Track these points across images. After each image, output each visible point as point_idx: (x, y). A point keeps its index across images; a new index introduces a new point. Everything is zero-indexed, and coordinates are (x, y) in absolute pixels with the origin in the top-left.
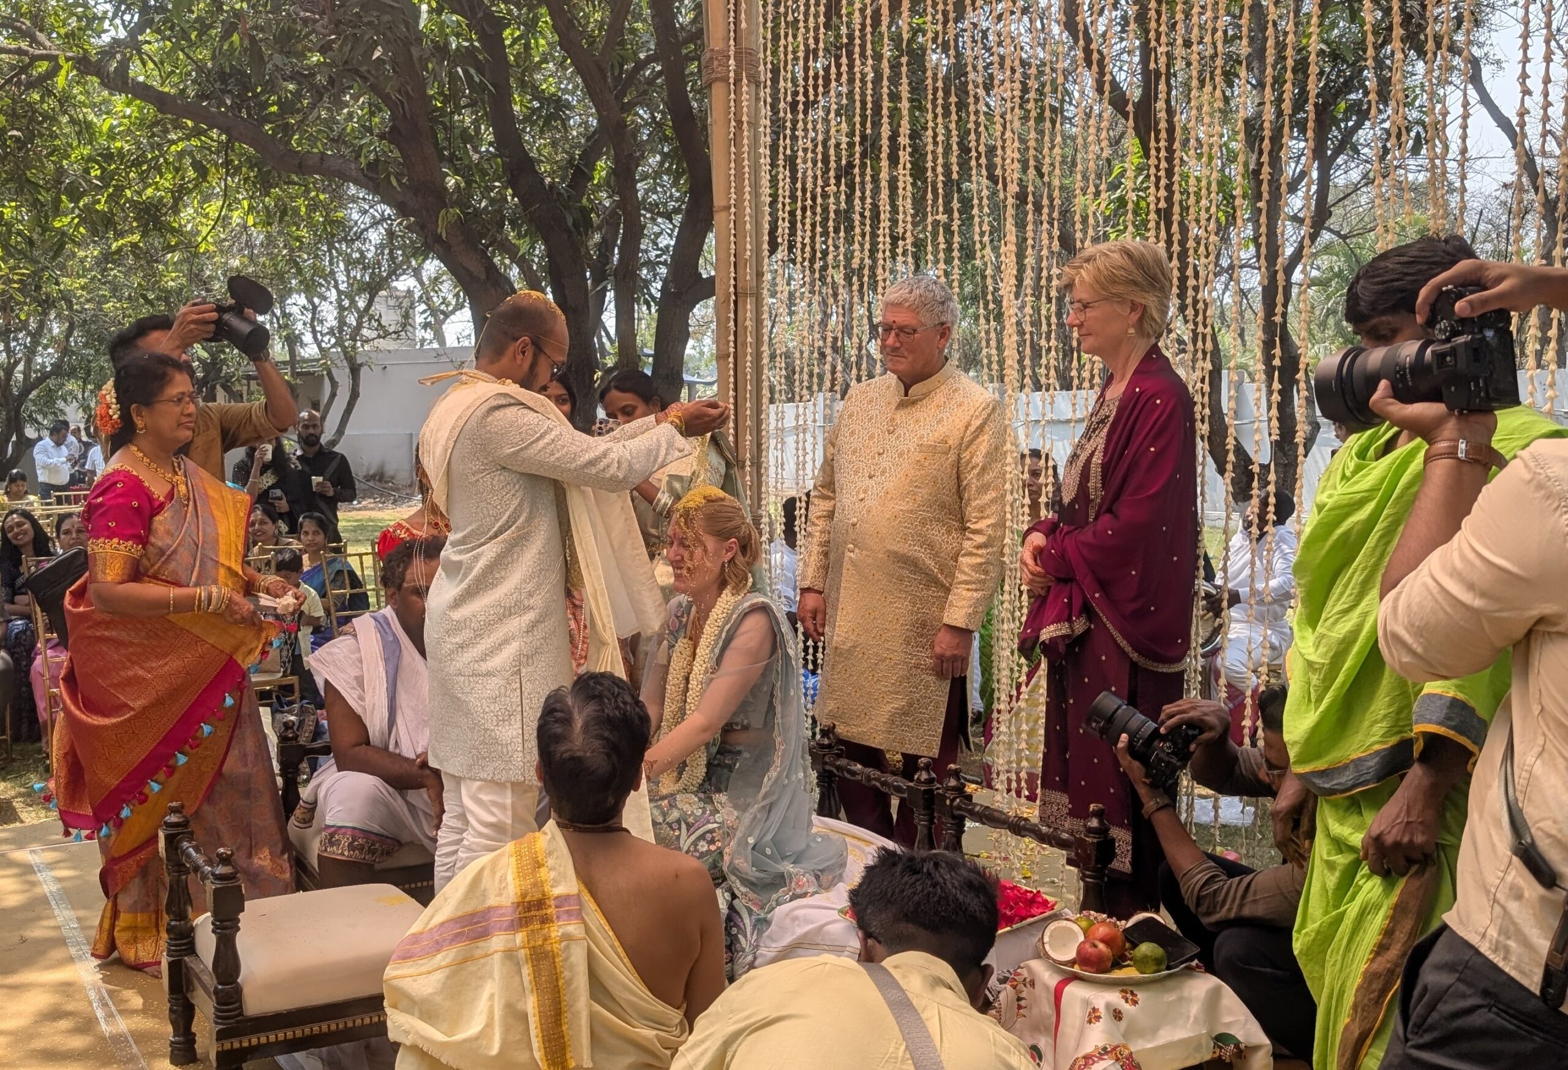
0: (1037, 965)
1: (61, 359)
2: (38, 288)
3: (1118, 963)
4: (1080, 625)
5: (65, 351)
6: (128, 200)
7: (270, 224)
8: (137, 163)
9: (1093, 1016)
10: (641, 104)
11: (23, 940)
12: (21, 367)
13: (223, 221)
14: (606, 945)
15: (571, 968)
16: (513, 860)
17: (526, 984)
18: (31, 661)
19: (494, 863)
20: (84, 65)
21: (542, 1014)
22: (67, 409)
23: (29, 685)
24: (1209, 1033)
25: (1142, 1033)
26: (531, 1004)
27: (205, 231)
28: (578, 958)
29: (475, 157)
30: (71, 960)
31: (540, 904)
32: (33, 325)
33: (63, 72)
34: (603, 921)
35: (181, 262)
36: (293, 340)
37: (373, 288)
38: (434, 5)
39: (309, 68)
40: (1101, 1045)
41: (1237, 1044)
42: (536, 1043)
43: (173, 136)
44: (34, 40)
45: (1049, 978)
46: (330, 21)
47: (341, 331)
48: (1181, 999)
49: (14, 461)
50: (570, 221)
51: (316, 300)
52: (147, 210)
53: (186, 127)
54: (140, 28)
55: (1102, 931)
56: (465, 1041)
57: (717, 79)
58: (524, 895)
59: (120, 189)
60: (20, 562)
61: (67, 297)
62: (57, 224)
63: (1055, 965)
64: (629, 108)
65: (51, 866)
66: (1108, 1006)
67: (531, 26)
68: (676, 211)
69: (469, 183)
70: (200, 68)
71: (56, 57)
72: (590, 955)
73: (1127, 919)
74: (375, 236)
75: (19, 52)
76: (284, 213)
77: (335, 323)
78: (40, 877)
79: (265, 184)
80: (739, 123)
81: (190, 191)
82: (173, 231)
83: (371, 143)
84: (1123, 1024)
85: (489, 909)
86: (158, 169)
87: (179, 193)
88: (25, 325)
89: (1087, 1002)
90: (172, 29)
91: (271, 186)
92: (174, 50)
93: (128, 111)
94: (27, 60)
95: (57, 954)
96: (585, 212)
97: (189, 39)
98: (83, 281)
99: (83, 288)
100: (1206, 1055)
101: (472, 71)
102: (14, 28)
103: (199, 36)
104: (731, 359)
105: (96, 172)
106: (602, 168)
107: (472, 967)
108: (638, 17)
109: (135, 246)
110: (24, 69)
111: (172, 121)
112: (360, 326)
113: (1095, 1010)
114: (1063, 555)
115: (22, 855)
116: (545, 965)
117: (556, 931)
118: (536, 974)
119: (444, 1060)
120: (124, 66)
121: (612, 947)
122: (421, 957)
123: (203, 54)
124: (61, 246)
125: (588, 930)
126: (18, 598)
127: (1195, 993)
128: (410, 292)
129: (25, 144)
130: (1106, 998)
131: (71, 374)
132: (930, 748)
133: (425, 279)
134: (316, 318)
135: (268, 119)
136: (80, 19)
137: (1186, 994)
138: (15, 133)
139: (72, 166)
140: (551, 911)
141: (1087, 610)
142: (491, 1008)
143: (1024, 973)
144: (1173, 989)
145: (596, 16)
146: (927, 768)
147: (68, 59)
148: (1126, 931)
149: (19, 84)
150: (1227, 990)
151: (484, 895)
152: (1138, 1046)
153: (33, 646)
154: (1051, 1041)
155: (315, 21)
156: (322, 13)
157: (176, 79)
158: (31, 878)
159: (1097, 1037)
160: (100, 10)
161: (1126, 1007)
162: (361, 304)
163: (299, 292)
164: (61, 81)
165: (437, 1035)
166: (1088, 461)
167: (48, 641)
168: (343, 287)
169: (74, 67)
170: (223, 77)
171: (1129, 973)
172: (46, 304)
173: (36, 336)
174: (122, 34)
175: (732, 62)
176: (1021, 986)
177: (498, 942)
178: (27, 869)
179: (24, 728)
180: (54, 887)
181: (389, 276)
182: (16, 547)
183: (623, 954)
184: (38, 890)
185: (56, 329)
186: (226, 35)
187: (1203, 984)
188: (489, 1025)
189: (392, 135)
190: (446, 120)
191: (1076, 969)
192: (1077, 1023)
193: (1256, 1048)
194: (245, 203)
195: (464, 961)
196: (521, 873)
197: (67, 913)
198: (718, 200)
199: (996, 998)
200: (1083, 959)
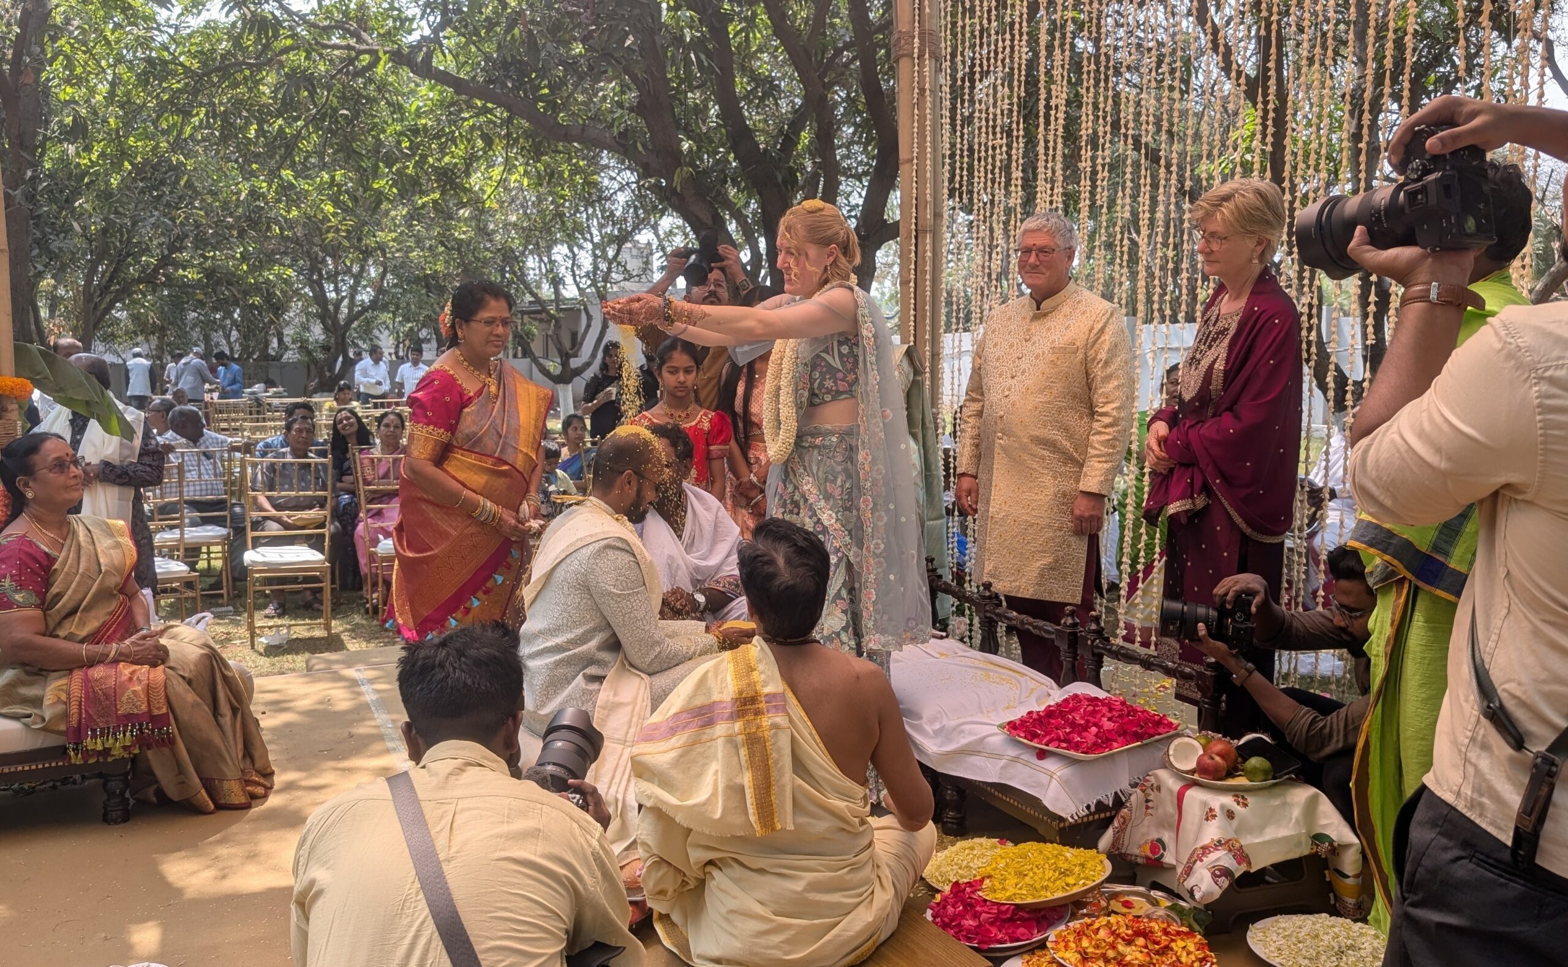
0: (1163, 774)
1: (376, 298)
2: (360, 240)
3: (1231, 773)
4: (1200, 502)
5: (380, 290)
6: (432, 166)
7: (541, 185)
8: (437, 137)
9: (1210, 815)
10: (837, 83)
11: (351, 736)
12: (346, 302)
13: (502, 182)
14: (806, 733)
15: (779, 750)
16: (731, 666)
17: (743, 763)
18: (355, 526)
19: (716, 667)
20: (400, 58)
21: (756, 788)
22: (382, 337)
23: (353, 545)
24: (1308, 832)
25: (1251, 830)
26: (747, 779)
27: (489, 190)
28: (784, 742)
29: (704, 129)
30: (388, 751)
31: (753, 700)
32: (356, 269)
33: (382, 63)
34: (803, 714)
35: (471, 218)
36: (556, 282)
37: (621, 240)
38: (672, 3)
39: (574, 57)
40: (1216, 838)
41: (1331, 842)
42: (751, 809)
43: (466, 115)
44: (360, 40)
45: (1173, 784)
46: (592, 14)
47: (595, 274)
48: (1284, 804)
49: (341, 376)
50: (780, 179)
51: (576, 249)
52: (445, 174)
53: (476, 107)
54: (442, 26)
55: (1219, 747)
56: (695, 806)
57: (903, 55)
58: (741, 693)
59: (424, 157)
60: (347, 450)
61: (382, 247)
62: (375, 186)
63: (1178, 774)
64: (829, 86)
65: (371, 681)
66: (1222, 807)
67: (751, 23)
68: (865, 173)
69: (699, 148)
70: (488, 58)
71: (377, 51)
72: (793, 738)
73: (1239, 739)
74: (622, 198)
75: (348, 47)
76: (551, 176)
77: (590, 268)
78: (363, 689)
79: (536, 153)
80: (922, 91)
81: (478, 159)
82: (465, 190)
83: (622, 116)
84: (1235, 822)
85: (714, 703)
86: (454, 141)
87: (470, 160)
88: (348, 271)
89: (1204, 804)
90: (466, 27)
91: (542, 154)
92: (467, 44)
93: (431, 95)
94: (353, 54)
95: (377, 746)
96: (792, 172)
97: (478, 35)
98: (394, 235)
99: (394, 240)
100: (1305, 850)
101: (703, 57)
102: (343, 29)
103: (487, 33)
104: (912, 284)
105: (406, 144)
106: (805, 137)
107: (699, 749)
108: (836, 15)
109: (435, 202)
110: (351, 61)
111: (465, 102)
112: (609, 269)
113: (1211, 810)
114: (1187, 446)
115: (351, 673)
116: (757, 747)
117: (766, 721)
118: (751, 755)
119: (677, 820)
120: (429, 56)
121: (811, 734)
122: (660, 740)
123: (490, 48)
124: (379, 203)
125: (791, 721)
126: (345, 478)
127: (1296, 799)
128: (649, 244)
129: (352, 121)
130: (1220, 801)
131: (385, 308)
132: (1074, 596)
133: (661, 232)
134: (575, 264)
135: (542, 98)
136: (395, 21)
137: (1289, 799)
138: (345, 112)
139: (387, 138)
140: (763, 705)
141: (1206, 489)
142: (716, 781)
143: (1152, 780)
144: (1279, 795)
145: (801, 13)
146: (1072, 614)
147: (385, 53)
148: (1238, 748)
149: (348, 73)
150: (1324, 798)
151: (709, 692)
152: (1247, 841)
153: (357, 515)
154: (1174, 836)
155: (580, 14)
156: (586, 8)
157: (468, 69)
158: (357, 689)
159: (1213, 831)
160: (409, 13)
161: (1238, 809)
162: (611, 253)
163: (562, 242)
164: (380, 70)
165: (673, 800)
166: (1211, 367)
167: (368, 511)
168: (597, 239)
169: (390, 60)
170: (505, 65)
171: (1241, 781)
172: (367, 253)
173: (358, 278)
174: (427, 32)
175: (916, 40)
176: (1149, 791)
177: (721, 729)
178: (354, 683)
179: (349, 580)
180: (374, 697)
181: (633, 230)
182: (344, 437)
183: (819, 740)
184: (362, 698)
185: (373, 272)
186: (509, 29)
187: (1303, 794)
188: (714, 794)
189: (639, 109)
190: (681, 97)
191: (1196, 777)
192: (1197, 820)
193: (1348, 846)
194: (521, 169)
195: (694, 744)
196: (738, 676)
197: (384, 716)
198: (903, 154)
199: (1128, 800)
200: (1201, 769)
